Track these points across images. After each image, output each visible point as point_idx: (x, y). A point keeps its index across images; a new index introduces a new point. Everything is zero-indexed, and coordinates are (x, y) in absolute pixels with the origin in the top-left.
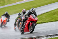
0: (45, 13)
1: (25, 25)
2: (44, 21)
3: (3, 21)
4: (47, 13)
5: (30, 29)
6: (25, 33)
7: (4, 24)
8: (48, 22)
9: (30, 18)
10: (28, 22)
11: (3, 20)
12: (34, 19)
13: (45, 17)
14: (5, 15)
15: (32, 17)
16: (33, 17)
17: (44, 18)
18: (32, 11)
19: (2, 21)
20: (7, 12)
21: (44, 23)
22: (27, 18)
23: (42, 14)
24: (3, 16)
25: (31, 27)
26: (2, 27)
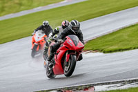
0: (129, 27)
1: (55, 58)
2: (126, 45)
3: (39, 42)
4: (133, 26)
5: (66, 69)
6: (57, 76)
7: (40, 48)
8: (134, 48)
9: (66, 44)
10: (61, 52)
11: (37, 40)
12: (76, 45)
13: (129, 36)
14: (41, 28)
15: (70, 41)
16: (73, 41)
17: (127, 38)
18: (72, 28)
19: (34, 42)
20: (47, 22)
21: (126, 50)
22: (60, 43)
23: (120, 30)
24: (37, 30)
25: (68, 63)
26: (36, 56)
